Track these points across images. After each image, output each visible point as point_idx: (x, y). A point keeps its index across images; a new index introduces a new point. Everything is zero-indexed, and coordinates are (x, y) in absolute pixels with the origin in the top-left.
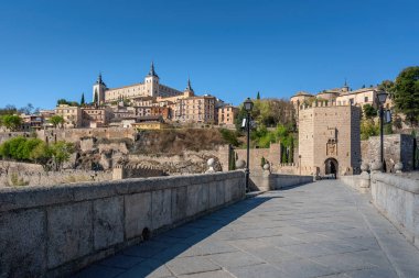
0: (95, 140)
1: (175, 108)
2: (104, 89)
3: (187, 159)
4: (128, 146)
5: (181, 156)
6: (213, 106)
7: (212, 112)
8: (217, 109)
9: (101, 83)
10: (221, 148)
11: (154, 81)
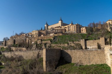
0: (41, 40)
1: (67, 29)
2: (48, 26)
3: (70, 45)
4: (51, 41)
5: (68, 44)
6: (79, 27)
7: (78, 29)
8: (80, 28)
9: (47, 24)
10: (81, 40)
11: (61, 22)
